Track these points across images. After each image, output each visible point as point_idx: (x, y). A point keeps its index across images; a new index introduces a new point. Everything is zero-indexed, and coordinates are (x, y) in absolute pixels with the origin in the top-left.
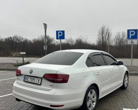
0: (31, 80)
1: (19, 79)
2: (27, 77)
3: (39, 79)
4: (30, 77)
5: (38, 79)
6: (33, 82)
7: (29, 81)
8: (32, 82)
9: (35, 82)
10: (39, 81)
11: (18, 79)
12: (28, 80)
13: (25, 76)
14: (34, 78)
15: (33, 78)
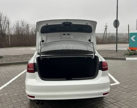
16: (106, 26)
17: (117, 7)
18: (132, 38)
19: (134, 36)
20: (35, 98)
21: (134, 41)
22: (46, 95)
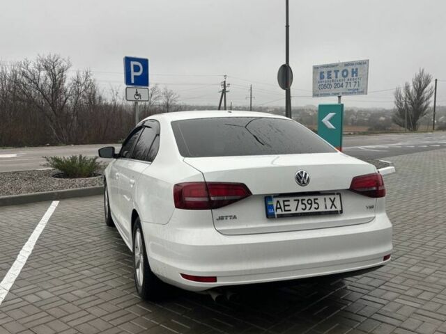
0: (301, 206)
1: (235, 217)
2: (281, 200)
3: (332, 197)
4: (292, 199)
5: (327, 197)
6: (313, 210)
7: (293, 211)
8: (307, 211)
9: (322, 209)
10: (333, 202)
11: (221, 218)
12: (287, 208)
13: (267, 198)
14: (312, 198)
15: (307, 198)
16: (224, 85)
17: (287, 26)
18: (326, 120)
19: (331, 115)
20: (219, 283)
21: (331, 129)
22: (251, 270)
